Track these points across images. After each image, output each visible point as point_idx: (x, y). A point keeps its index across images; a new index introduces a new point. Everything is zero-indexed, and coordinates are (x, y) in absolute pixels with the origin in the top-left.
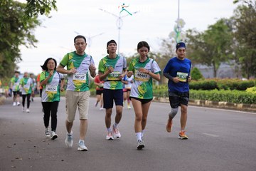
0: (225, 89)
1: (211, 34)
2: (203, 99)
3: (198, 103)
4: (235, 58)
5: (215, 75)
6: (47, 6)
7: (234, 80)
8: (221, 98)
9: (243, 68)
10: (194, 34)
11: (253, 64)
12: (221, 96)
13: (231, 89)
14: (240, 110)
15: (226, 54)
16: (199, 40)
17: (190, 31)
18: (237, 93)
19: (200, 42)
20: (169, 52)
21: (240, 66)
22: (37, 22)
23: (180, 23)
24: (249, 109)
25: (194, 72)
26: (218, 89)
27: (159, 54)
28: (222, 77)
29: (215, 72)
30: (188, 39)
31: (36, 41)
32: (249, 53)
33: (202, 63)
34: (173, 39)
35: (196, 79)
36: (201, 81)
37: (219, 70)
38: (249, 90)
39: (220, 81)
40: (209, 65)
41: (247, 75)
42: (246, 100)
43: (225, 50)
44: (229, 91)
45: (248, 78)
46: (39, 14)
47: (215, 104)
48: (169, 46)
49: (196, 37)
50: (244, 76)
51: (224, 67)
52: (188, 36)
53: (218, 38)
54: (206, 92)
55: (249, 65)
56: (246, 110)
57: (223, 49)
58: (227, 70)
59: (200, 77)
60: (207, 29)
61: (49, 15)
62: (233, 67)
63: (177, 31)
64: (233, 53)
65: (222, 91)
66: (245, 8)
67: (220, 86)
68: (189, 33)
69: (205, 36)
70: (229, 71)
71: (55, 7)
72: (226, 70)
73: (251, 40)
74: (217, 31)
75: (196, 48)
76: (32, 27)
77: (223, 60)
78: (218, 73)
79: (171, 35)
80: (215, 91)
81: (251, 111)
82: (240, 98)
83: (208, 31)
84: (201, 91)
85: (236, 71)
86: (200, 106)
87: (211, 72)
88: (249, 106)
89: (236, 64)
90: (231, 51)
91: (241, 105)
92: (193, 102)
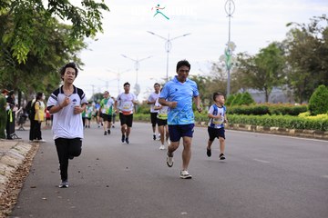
0: (277, 114)
1: (263, 58)
2: (254, 124)
3: (249, 129)
4: (288, 82)
5: (267, 100)
6: (93, 28)
7: (286, 105)
8: (272, 123)
9: (295, 92)
10: (245, 58)
11: (306, 88)
12: (272, 121)
13: (283, 114)
14: (293, 135)
15: (278, 78)
16: (250, 64)
17: (241, 54)
18: (289, 118)
19: (252, 66)
20: (219, 76)
21: (292, 91)
22: (82, 45)
23: (231, 46)
24: (301, 134)
25: (245, 97)
26: (270, 114)
27: (209, 78)
28: (274, 102)
29: (267, 96)
30: (239, 63)
31: (82, 64)
32: (302, 77)
33: (254, 88)
34: (223, 62)
35: (247, 104)
36: (252, 106)
37: (271, 95)
38: (302, 115)
39: (271, 106)
40: (261, 89)
41: (299, 100)
42: (298, 125)
43: (277, 74)
44: (281, 116)
45: (301, 103)
46: (85, 36)
47: (266, 129)
48: (220, 70)
49: (248, 60)
50: (296, 101)
51: (276, 92)
52: (239, 60)
53: (269, 62)
54: (258, 117)
55: (302, 90)
56: (298, 136)
57: (276, 74)
58: (279, 94)
59: (252, 101)
60: (258, 53)
61: (95, 38)
62: (286, 92)
63: (228, 54)
64: (286, 78)
65: (274, 117)
66: (298, 31)
67: (271, 111)
68: (240, 57)
69: (256, 60)
70: (281, 96)
71: (101, 29)
72: (277, 95)
73: (304, 63)
74: (269, 55)
75: (248, 72)
76: (77, 49)
77: (275, 84)
78: (270, 97)
79: (221, 59)
80: (267, 116)
81: (303, 137)
82: (292, 123)
83: (260, 55)
84: (252, 116)
85: (289, 96)
86: (251, 131)
87: (264, 96)
88: (301, 132)
89: (288, 89)
90: (283, 76)
91: (293, 131)
92: (244, 127)
